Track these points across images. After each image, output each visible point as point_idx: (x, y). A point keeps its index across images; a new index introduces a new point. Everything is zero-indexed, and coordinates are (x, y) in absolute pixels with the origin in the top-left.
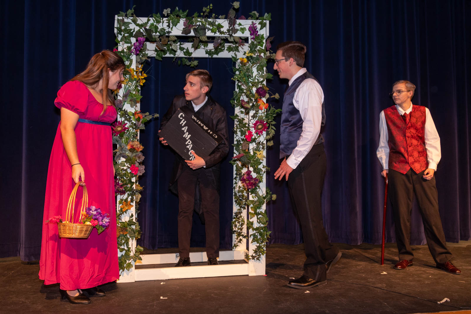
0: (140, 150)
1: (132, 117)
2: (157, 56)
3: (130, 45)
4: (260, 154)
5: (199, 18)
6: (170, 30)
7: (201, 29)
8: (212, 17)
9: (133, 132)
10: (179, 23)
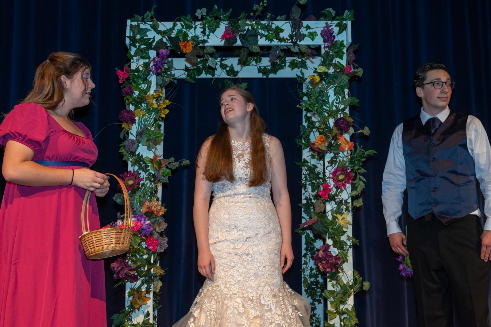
0: (161, 213)
1: (149, 165)
2: (189, 78)
3: (147, 61)
4: (343, 218)
5: (247, 20)
6: (205, 38)
7: (251, 36)
8: (267, 18)
9: (151, 186)
10: (219, 27)
